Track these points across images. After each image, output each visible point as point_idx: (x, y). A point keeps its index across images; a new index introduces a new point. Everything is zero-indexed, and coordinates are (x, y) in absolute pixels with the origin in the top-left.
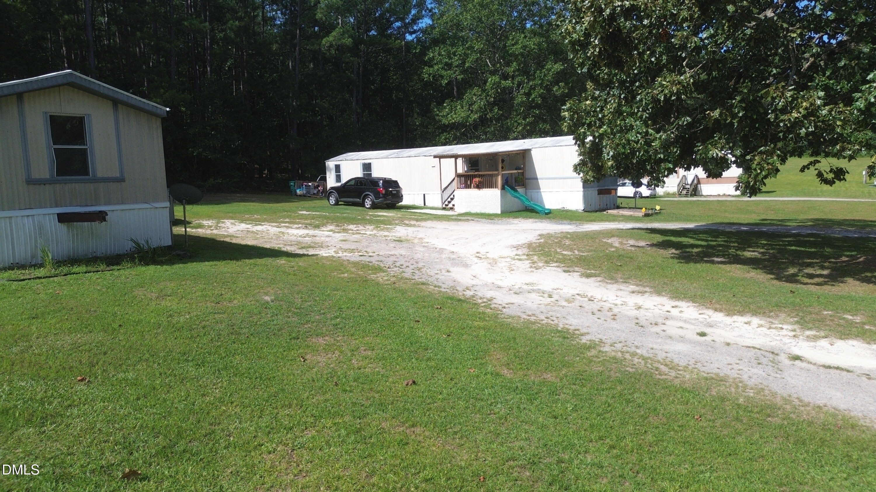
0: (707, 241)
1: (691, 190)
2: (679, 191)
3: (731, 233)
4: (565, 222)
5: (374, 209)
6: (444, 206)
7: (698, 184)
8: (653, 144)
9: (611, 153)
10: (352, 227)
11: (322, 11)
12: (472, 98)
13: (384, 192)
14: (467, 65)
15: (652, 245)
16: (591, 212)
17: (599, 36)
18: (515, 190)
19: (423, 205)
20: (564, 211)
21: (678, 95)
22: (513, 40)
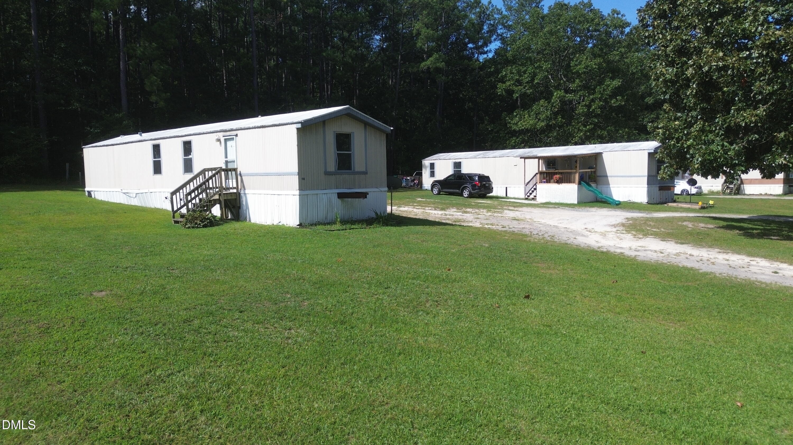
0: (763, 226)
1: (734, 189)
2: (723, 190)
3: (780, 222)
4: (635, 211)
5: (470, 198)
6: (526, 197)
7: (741, 184)
8: (729, 153)
9: (700, 159)
10: (468, 210)
11: (422, 41)
12: (540, 108)
13: (479, 185)
14: (536, 81)
15: (718, 227)
16: (654, 204)
17: (697, 82)
18: (590, 185)
19: (505, 196)
20: (631, 203)
21: (756, 124)
22: (577, 61)
